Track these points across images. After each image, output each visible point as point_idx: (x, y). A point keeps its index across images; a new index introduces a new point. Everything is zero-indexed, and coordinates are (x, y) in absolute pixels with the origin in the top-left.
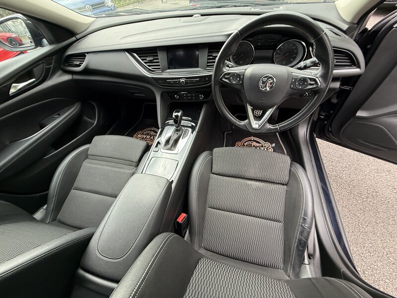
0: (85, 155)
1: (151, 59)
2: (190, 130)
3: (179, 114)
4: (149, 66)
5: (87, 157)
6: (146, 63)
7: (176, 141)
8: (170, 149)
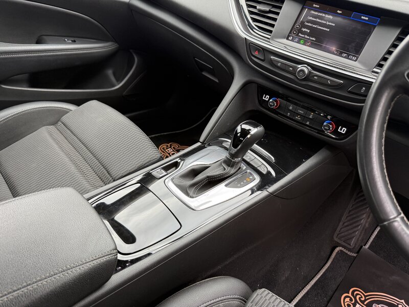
0: (55, 118)
1: (267, 8)
2: (257, 179)
3: (254, 131)
4: (255, 20)
5: (54, 123)
6: (251, 13)
7: (212, 182)
8: (185, 191)
